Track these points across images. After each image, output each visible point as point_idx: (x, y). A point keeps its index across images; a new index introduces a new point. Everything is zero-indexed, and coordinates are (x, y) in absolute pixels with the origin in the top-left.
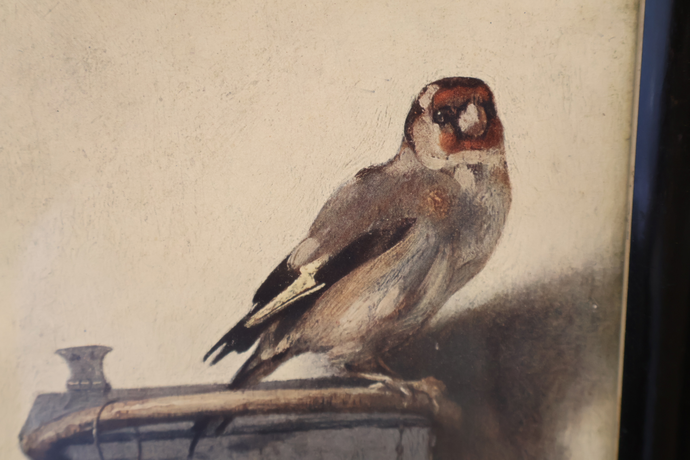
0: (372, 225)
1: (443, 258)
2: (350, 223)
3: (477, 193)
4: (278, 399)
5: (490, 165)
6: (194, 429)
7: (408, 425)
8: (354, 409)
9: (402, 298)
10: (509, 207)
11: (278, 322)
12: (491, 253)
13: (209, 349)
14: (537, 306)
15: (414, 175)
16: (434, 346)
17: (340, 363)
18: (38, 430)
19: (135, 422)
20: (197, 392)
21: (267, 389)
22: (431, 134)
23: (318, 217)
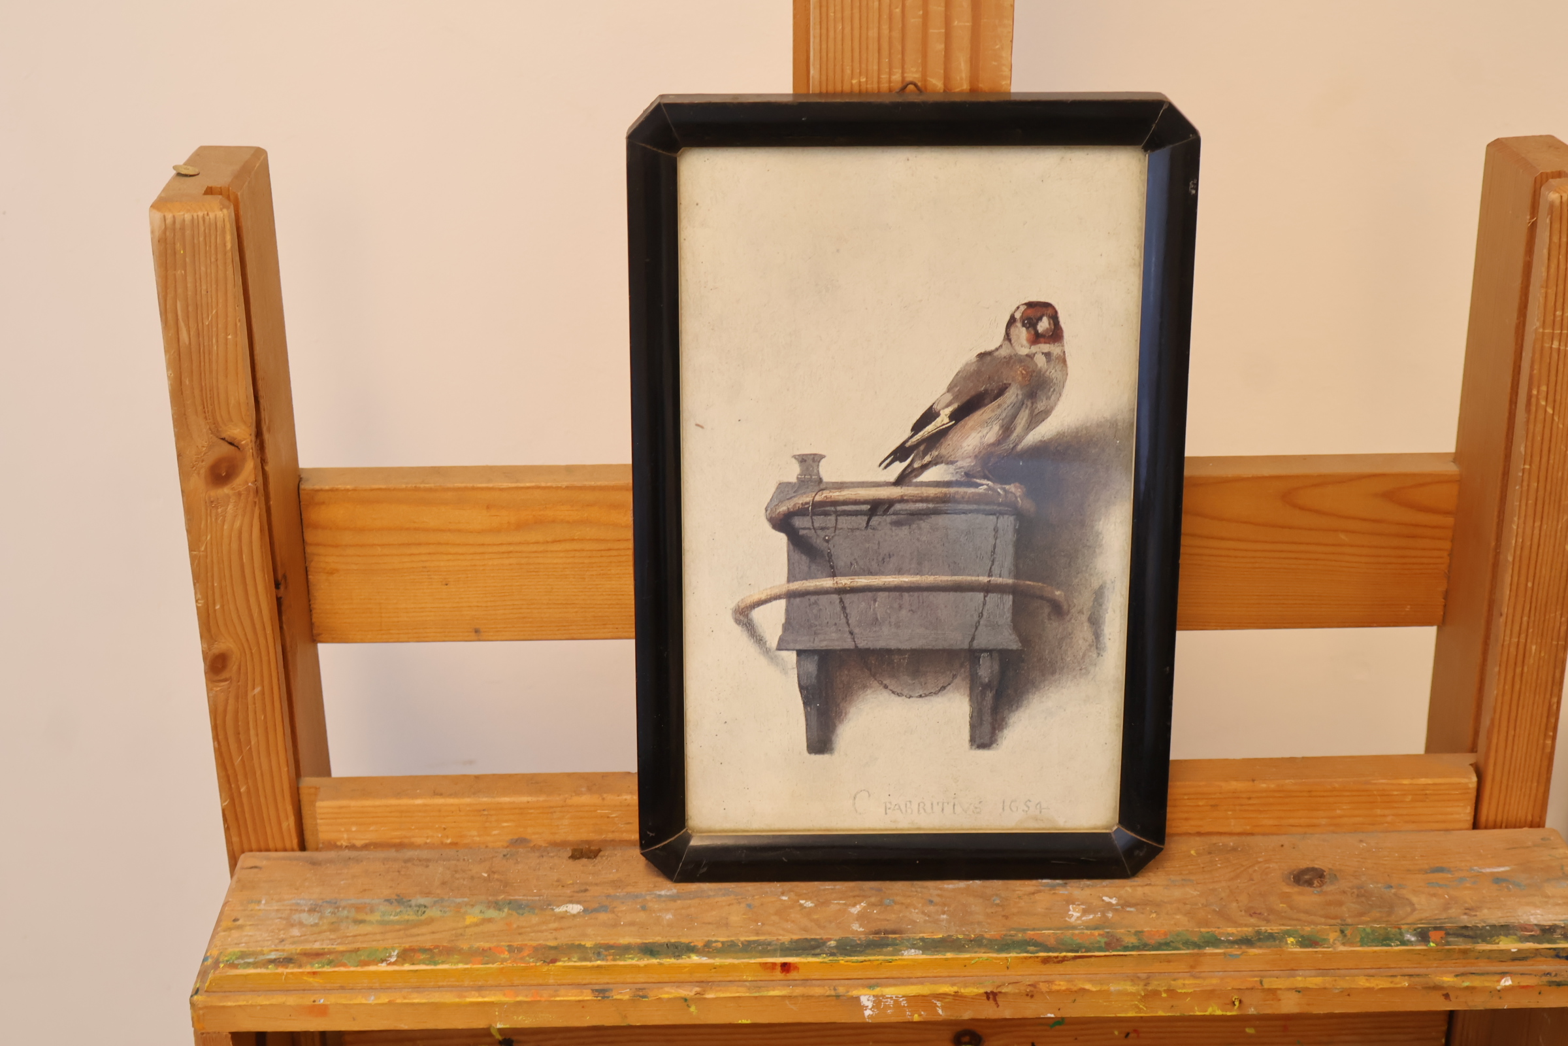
0: (984, 386)
1: (1026, 408)
2: (971, 385)
3: (1047, 370)
4: (922, 493)
5: (1055, 353)
6: (870, 510)
7: (1002, 513)
8: (968, 502)
9: (1000, 432)
10: (1066, 379)
11: (925, 444)
12: (1055, 405)
14: (1082, 440)
15: (1011, 357)
16: (1019, 463)
17: (962, 472)
18: (777, 505)
19: (835, 503)
20: (874, 486)
21: (916, 487)
22: (1021, 334)
23: (953, 380)
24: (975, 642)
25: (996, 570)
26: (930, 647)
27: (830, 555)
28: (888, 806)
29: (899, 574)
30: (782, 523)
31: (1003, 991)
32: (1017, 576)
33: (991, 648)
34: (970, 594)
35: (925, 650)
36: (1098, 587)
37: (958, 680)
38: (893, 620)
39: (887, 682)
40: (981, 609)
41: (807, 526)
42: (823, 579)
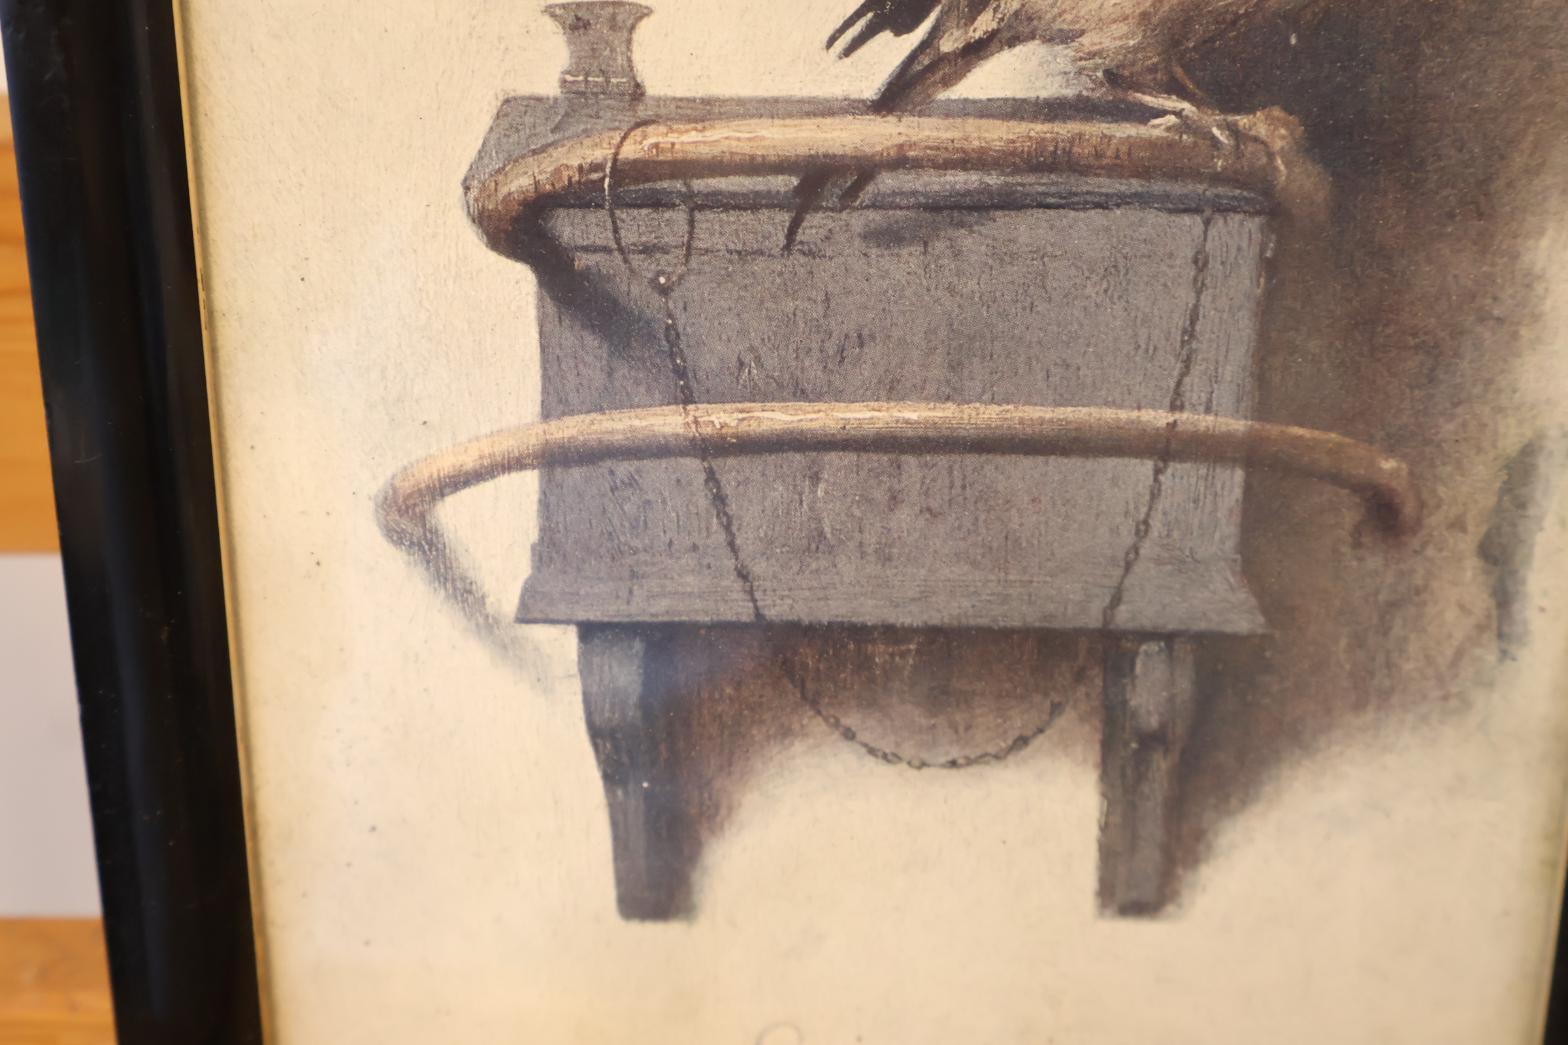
4: (966, 137)
7: (1222, 209)
8: (1115, 170)
13: (839, 23)
16: (1288, 39)
17: (1096, 69)
18: (498, 171)
19: (685, 168)
20: (808, 115)
21: (947, 116)
24: (1122, 608)
25: (1195, 390)
26: (984, 622)
27: (673, 334)
29: (889, 397)
30: (520, 228)
32: (1261, 412)
33: (1171, 627)
34: (1111, 463)
35: (969, 629)
36: (1518, 447)
37: (1065, 719)
38: (870, 538)
39: (851, 720)
40: (1144, 510)
41: (599, 242)
42: (653, 410)
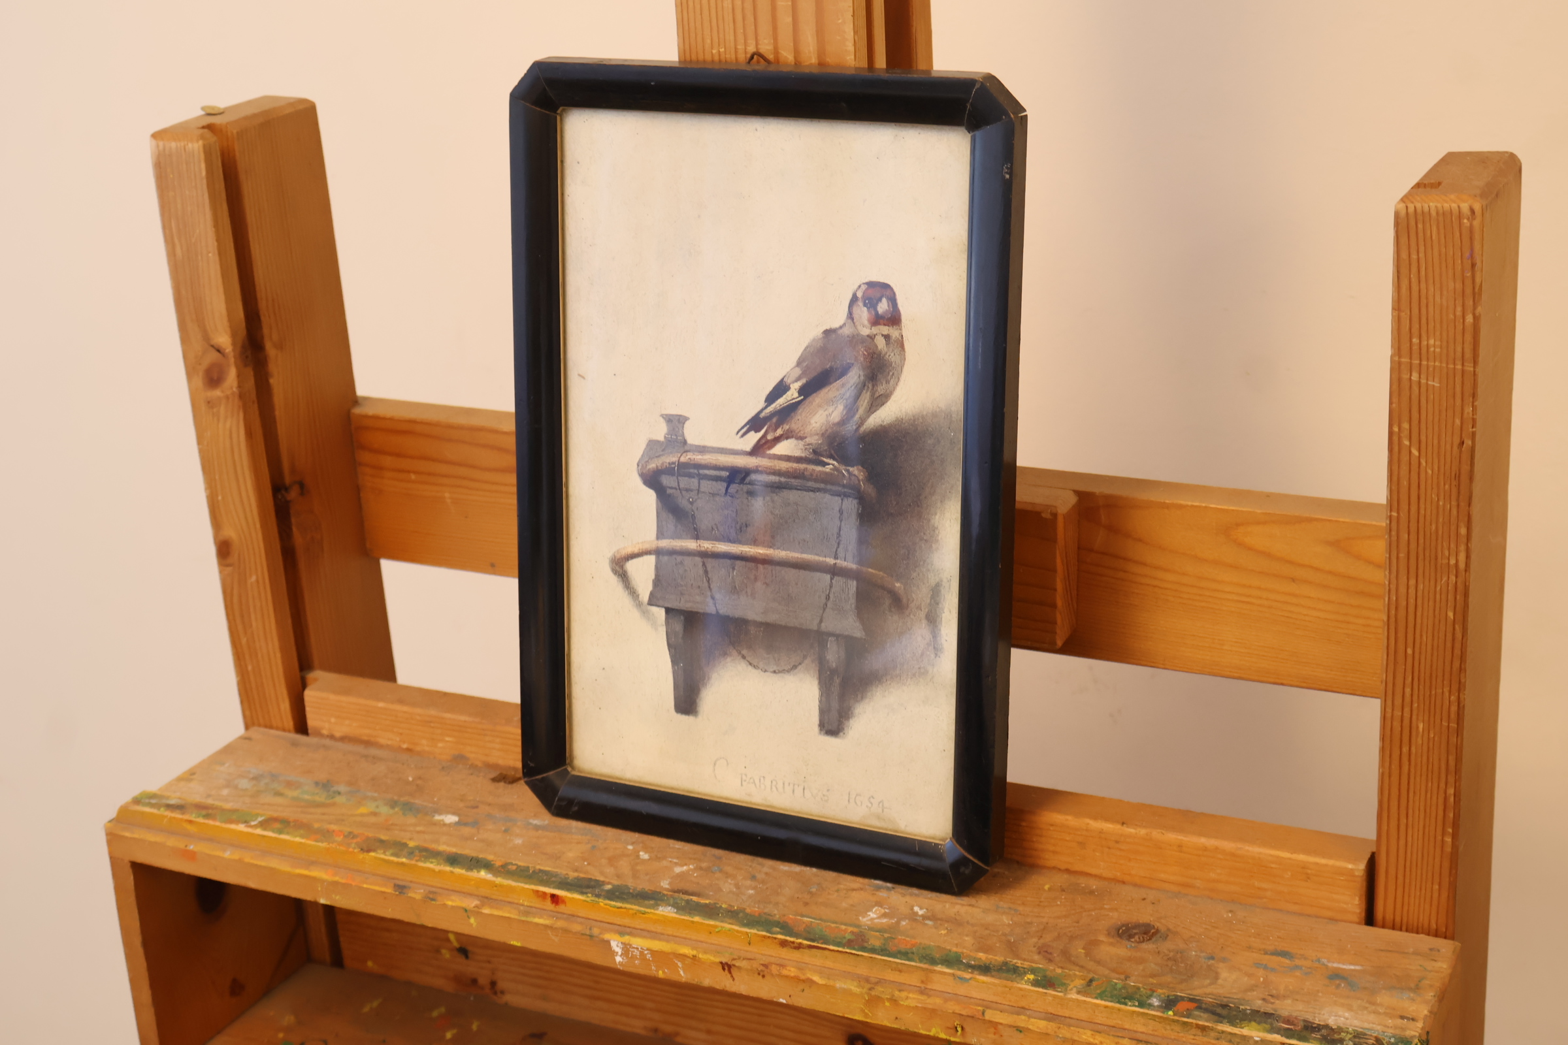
0: (830, 364)
1: (868, 390)
2: (818, 361)
3: (887, 353)
4: (775, 466)
5: (894, 336)
6: (728, 477)
7: (846, 495)
8: (816, 480)
9: (845, 412)
10: (904, 364)
11: (778, 417)
12: (894, 390)
13: (740, 427)
14: (918, 429)
15: (853, 336)
17: (810, 448)
18: (648, 461)
19: (698, 466)
20: (732, 454)
21: (770, 458)
22: (863, 314)
23: (802, 355)
24: (823, 624)
25: (841, 553)
26: (783, 623)
27: (693, 516)
28: (744, 777)
29: (754, 545)
30: (652, 480)
31: (737, 964)
32: (860, 563)
33: (838, 632)
34: (817, 574)
35: (779, 625)
36: (935, 583)
37: (808, 661)
38: (749, 590)
39: (744, 652)
40: (828, 591)
41: (674, 486)
42: (687, 541)
